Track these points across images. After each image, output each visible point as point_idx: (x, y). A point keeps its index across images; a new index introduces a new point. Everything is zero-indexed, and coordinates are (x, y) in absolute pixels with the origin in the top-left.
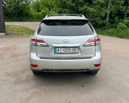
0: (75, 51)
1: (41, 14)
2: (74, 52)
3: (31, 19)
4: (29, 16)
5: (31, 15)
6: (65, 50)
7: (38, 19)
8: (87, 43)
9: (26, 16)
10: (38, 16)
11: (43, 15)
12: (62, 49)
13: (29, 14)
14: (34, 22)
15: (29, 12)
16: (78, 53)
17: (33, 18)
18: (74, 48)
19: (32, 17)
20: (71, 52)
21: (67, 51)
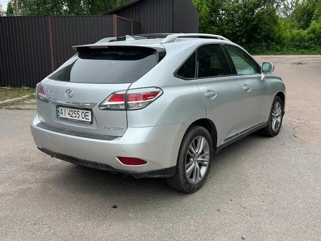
0: (87, 117)
1: (309, 34)
2: (85, 120)
3: (278, 47)
4: (272, 40)
5: (279, 38)
6: (70, 112)
7: (295, 46)
8: (107, 103)
9: (266, 41)
10: (297, 41)
11: (312, 35)
12: (68, 110)
13: (274, 34)
14: (283, 54)
15: (273, 30)
16: (91, 123)
17: (284, 45)
18: (85, 111)
19: (280, 43)
20: (81, 119)
21: (74, 115)
